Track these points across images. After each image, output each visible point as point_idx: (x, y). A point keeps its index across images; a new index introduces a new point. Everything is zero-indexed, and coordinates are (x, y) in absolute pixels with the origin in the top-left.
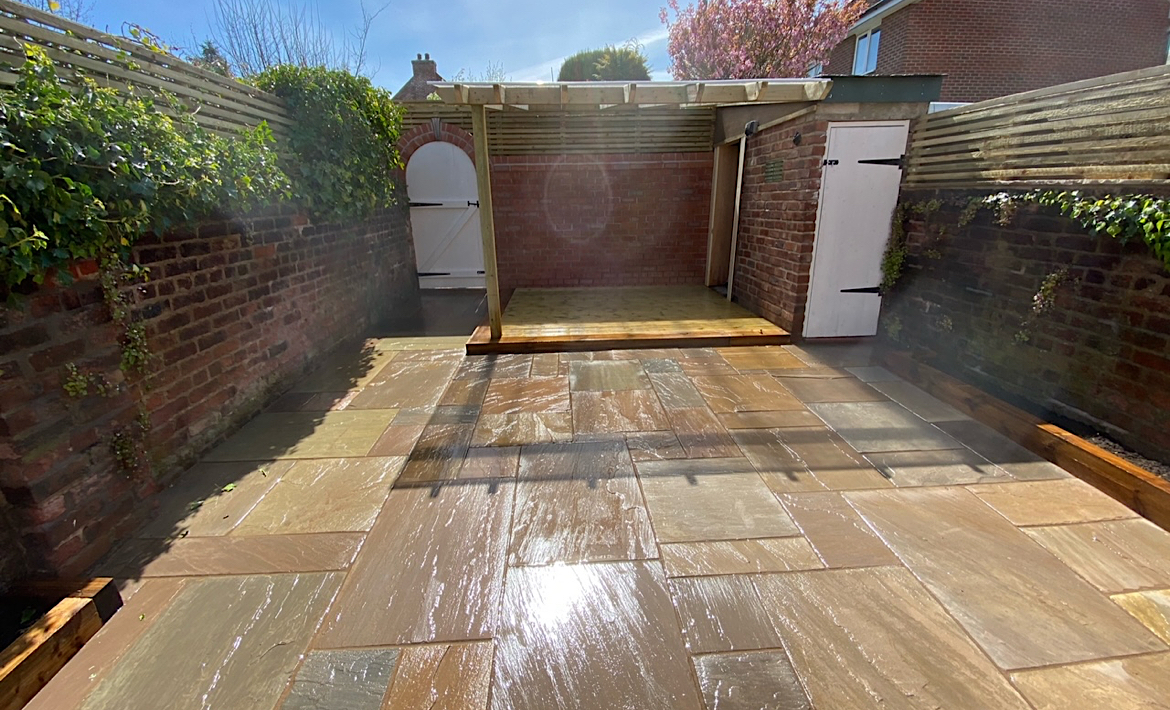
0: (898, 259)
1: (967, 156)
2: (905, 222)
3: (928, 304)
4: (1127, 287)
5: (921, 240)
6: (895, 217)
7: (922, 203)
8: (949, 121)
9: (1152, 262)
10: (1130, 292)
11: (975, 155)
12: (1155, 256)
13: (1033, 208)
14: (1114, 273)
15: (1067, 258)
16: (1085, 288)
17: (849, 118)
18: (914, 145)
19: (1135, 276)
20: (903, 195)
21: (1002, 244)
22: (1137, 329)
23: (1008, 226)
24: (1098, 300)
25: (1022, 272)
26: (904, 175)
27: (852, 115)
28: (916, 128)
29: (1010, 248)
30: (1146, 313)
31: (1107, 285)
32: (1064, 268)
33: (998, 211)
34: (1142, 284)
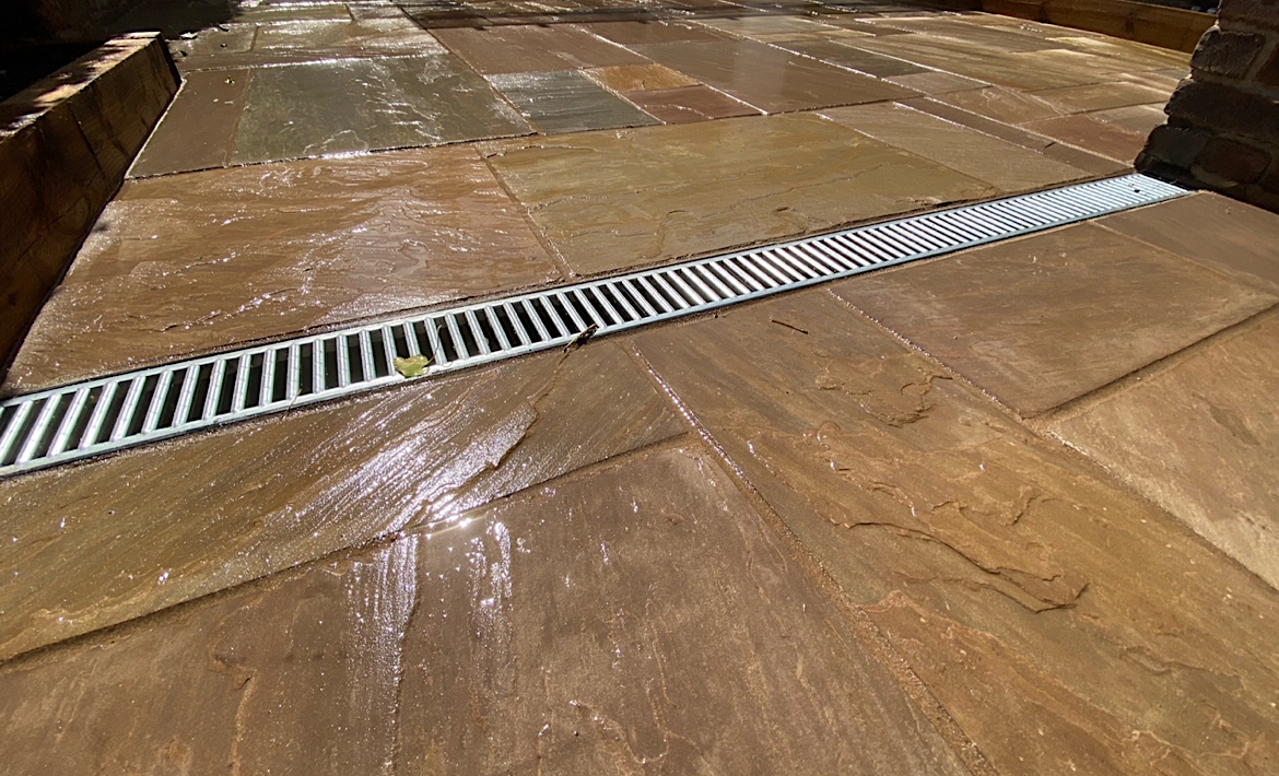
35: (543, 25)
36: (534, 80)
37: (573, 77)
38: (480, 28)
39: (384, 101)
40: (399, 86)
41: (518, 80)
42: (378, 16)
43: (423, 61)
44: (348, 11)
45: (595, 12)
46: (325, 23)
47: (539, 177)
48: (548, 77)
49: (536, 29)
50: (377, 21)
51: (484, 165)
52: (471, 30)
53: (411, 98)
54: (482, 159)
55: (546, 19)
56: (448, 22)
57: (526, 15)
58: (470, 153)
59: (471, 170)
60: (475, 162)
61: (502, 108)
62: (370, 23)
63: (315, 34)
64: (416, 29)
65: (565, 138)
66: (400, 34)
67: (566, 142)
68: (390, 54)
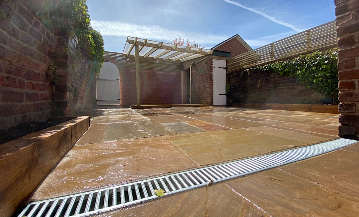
0: (229, 87)
1: (239, 65)
2: (229, 79)
3: (237, 94)
4: (272, 79)
5: (233, 82)
6: (226, 79)
7: (232, 75)
8: (234, 59)
9: (275, 73)
10: (273, 79)
11: (240, 64)
12: (275, 72)
13: (253, 70)
14: (269, 77)
15: (261, 77)
16: (265, 81)
17: (216, 59)
18: (228, 65)
19: (273, 77)
20: (227, 75)
21: (249, 78)
22: (276, 85)
23: (249, 75)
24: (268, 82)
25: (254, 82)
26: (227, 71)
27: (217, 58)
28: (228, 62)
29: (251, 79)
30: (276, 82)
31: (269, 79)
32: (261, 79)
33: (247, 72)
34: (274, 78)
35: (171, 115)
36: (173, 124)
37: (181, 123)
38: (157, 115)
39: (138, 129)
40: (141, 126)
41: (169, 124)
42: (134, 114)
43: (146, 121)
44: (127, 114)
45: (181, 112)
46: (122, 116)
47: (180, 142)
48: (175, 123)
49: (170, 115)
50: (134, 115)
51: (165, 140)
52: (155, 116)
53: (144, 128)
54: (165, 139)
55: (172, 114)
56: (150, 115)
57: (167, 113)
58: (161, 138)
59: (163, 142)
60: (163, 140)
61: (167, 129)
62: (132, 115)
63: (120, 117)
64: (143, 116)
65: (184, 134)
66: (140, 117)
67: (185, 135)
68: (138, 120)
